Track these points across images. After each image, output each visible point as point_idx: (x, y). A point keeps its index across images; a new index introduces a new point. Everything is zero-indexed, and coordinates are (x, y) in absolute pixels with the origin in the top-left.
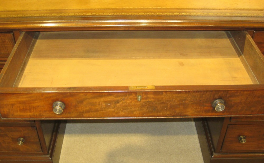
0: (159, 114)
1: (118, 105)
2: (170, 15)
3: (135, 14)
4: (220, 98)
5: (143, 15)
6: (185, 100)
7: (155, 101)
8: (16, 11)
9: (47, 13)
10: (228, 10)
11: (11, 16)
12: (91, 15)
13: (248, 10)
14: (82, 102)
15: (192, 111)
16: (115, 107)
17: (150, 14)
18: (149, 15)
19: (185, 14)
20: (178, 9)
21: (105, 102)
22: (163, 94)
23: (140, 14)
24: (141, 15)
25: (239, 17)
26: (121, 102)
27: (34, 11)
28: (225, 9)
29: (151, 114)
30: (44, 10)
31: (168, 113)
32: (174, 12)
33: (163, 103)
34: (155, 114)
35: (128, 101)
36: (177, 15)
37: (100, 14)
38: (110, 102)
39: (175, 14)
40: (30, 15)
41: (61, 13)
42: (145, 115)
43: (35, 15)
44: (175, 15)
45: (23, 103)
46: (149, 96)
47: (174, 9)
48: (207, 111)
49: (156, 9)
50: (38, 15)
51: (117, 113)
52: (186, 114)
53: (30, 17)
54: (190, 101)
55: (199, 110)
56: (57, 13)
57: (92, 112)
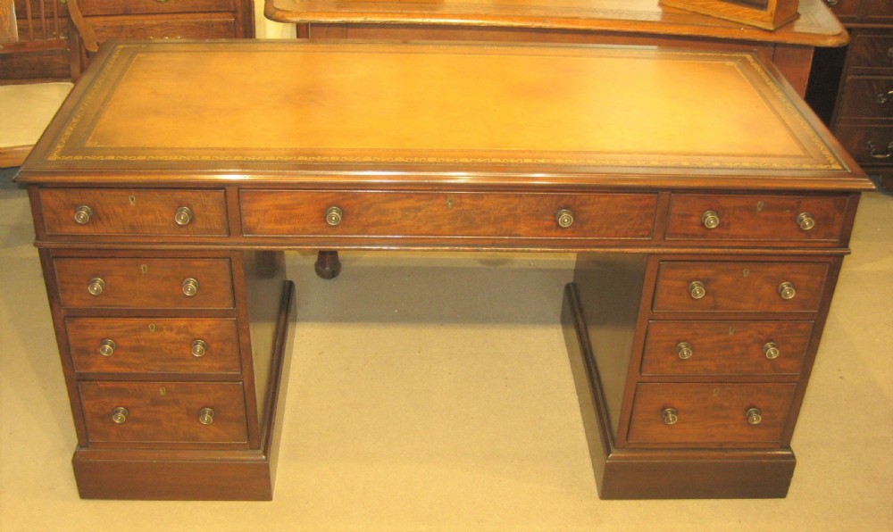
0: (479, 231)
1: (419, 214)
2: (515, 164)
3: (452, 160)
4: (567, 207)
5: (468, 163)
6: (515, 209)
7: (472, 210)
8: (228, 149)
9: (289, 155)
10: (625, 153)
11: (222, 159)
12: (370, 162)
13: (663, 153)
14: (367, 208)
15: (525, 228)
16: (414, 218)
17: (479, 160)
18: (478, 163)
19: (542, 161)
20: (530, 152)
21: (403, 209)
22: (483, 197)
23: (461, 160)
24: (464, 163)
25: (643, 167)
26: (424, 210)
27: (262, 150)
28: (620, 153)
29: (467, 232)
30: (280, 149)
31: (492, 230)
32: (523, 159)
33: (484, 212)
34: (473, 231)
35: (435, 209)
36: (529, 164)
37: (388, 159)
38: (408, 209)
39: (527, 161)
40: (258, 158)
41: (316, 155)
42: (458, 233)
43: (267, 159)
44: (525, 164)
45: (283, 207)
46: (464, 200)
47: (523, 152)
48: (548, 229)
49: (491, 151)
50: (272, 158)
51: (418, 228)
52: (518, 232)
53: (257, 161)
54: (523, 211)
55: (537, 226)
56: (308, 155)
57: (381, 225)
